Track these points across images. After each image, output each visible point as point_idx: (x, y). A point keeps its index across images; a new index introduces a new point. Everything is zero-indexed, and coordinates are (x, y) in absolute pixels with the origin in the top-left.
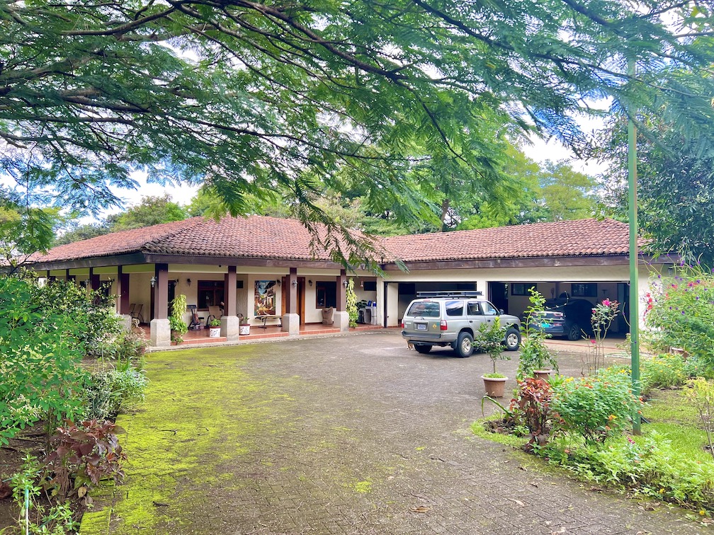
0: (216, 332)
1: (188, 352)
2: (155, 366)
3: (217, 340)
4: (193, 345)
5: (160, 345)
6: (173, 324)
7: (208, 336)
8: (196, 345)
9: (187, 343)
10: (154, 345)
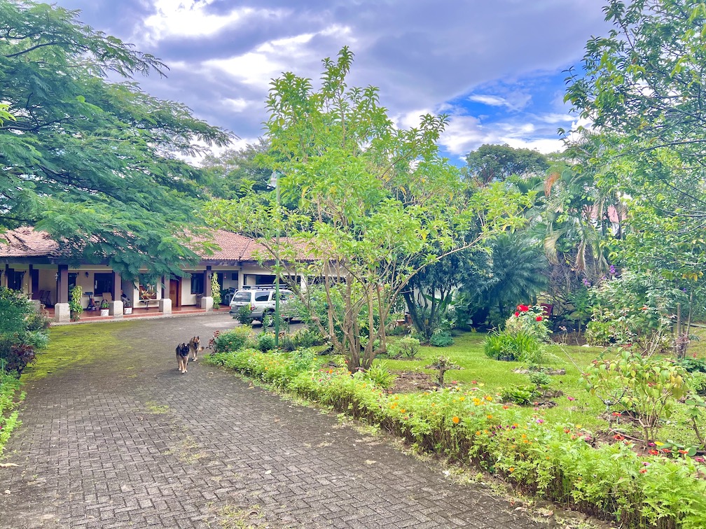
0: (105, 313)
1: (82, 326)
2: (56, 334)
3: (106, 318)
4: (87, 321)
5: (62, 322)
6: (72, 307)
7: (100, 315)
8: (90, 321)
9: (83, 320)
10: (57, 321)
